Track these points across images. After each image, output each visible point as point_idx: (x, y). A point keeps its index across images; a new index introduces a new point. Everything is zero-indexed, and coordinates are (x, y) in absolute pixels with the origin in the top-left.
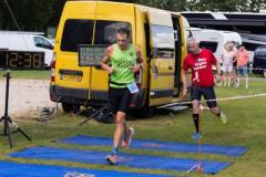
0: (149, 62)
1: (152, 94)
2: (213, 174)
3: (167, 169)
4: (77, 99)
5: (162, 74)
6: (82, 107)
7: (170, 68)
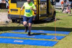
0: (39, 6)
1: (40, 16)
2: (60, 40)
3: (46, 38)
4: (16, 18)
5: (43, 9)
6: (18, 21)
7: (45, 8)
